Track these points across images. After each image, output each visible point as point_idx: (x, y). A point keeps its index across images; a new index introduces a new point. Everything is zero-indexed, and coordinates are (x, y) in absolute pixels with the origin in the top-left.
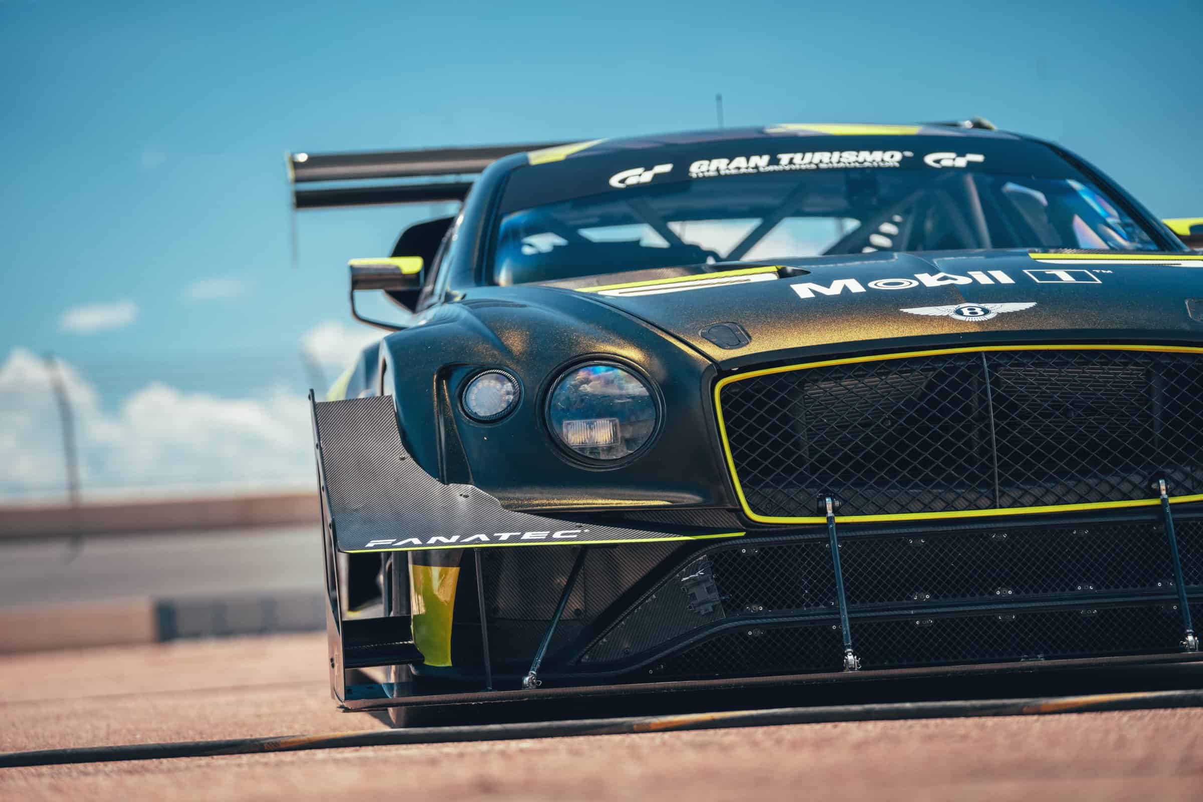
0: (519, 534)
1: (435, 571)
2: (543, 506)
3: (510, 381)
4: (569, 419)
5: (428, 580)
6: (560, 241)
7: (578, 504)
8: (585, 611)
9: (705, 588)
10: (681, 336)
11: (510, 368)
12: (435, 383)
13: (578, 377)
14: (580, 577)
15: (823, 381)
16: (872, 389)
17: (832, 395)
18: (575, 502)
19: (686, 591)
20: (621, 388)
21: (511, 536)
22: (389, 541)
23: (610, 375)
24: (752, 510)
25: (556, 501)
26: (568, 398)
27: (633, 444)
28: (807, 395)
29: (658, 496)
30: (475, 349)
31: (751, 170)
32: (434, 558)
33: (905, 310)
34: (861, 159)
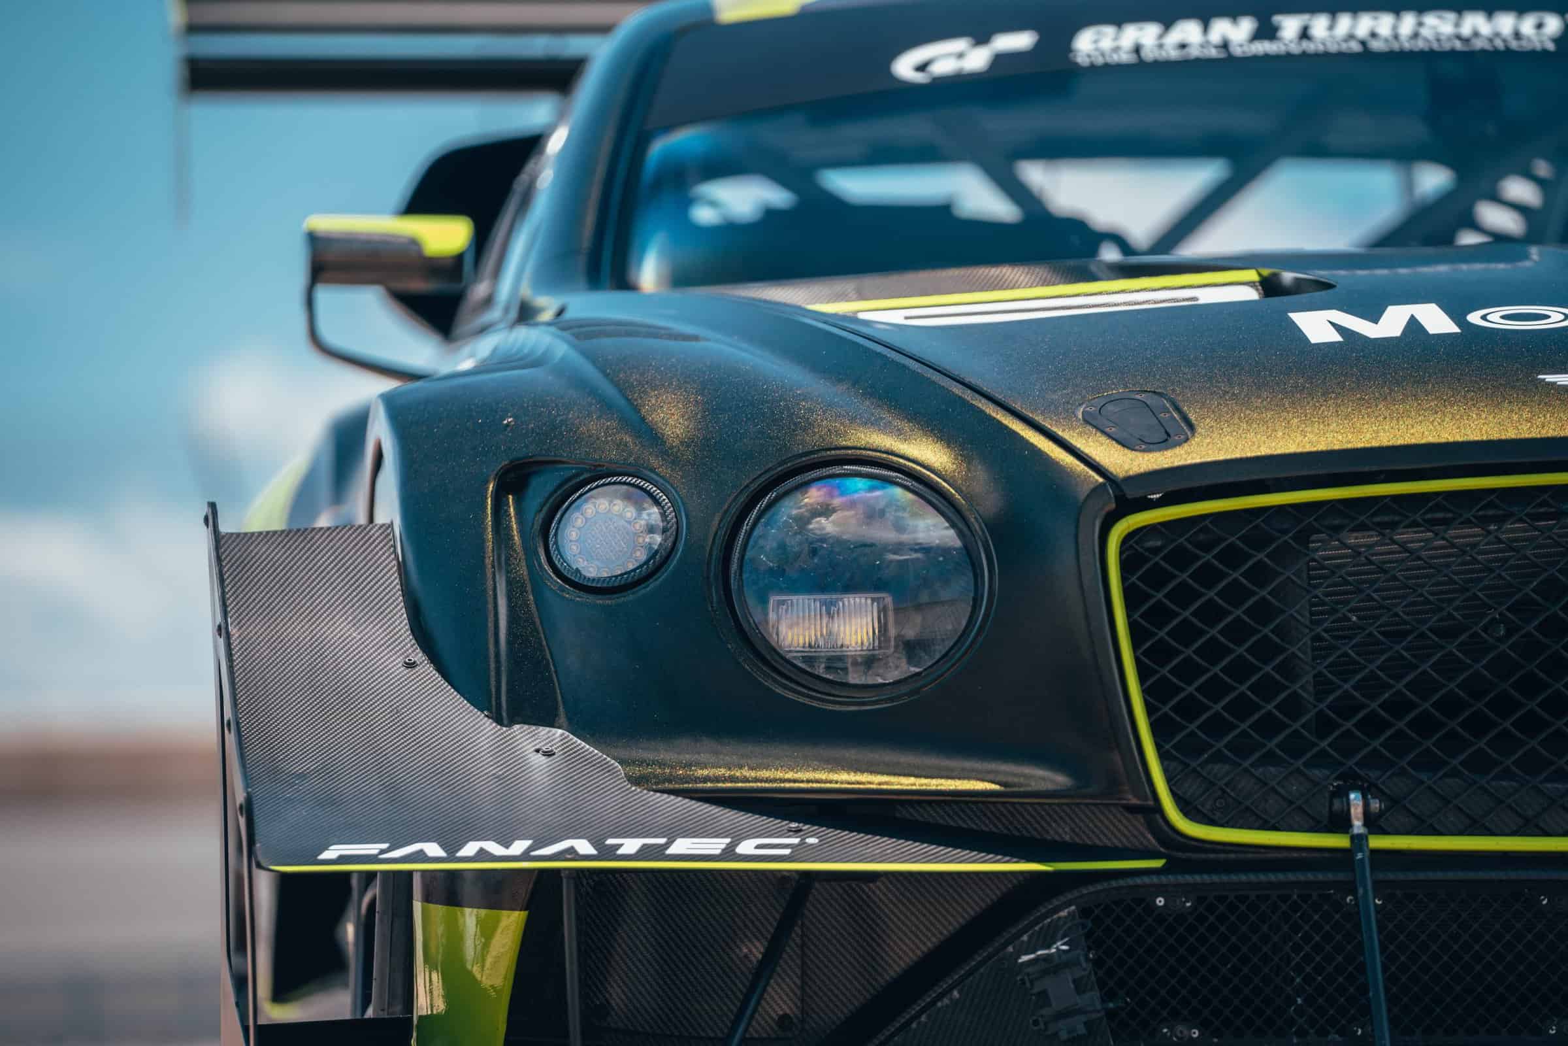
0: (662, 841)
1: (470, 918)
2: (718, 781)
3: (657, 502)
4: (782, 591)
5: (455, 936)
6: (776, 196)
7: (795, 781)
8: (803, 1021)
9: (1070, 979)
10: (1039, 419)
11: (658, 474)
12: (489, 501)
13: (806, 500)
14: (793, 945)
15: (1353, 530)
16: (1464, 552)
17: (1371, 562)
18: (790, 775)
19: (1028, 985)
20: (899, 528)
21: (644, 845)
22: (372, 849)
23: (877, 497)
24: (1182, 810)
25: (747, 773)
26: (782, 546)
27: (923, 654)
28: (1314, 560)
29: (973, 770)
30: (583, 429)
31: (1213, 53)
32: (468, 889)
33: (1550, 378)
34: (1466, 30)
